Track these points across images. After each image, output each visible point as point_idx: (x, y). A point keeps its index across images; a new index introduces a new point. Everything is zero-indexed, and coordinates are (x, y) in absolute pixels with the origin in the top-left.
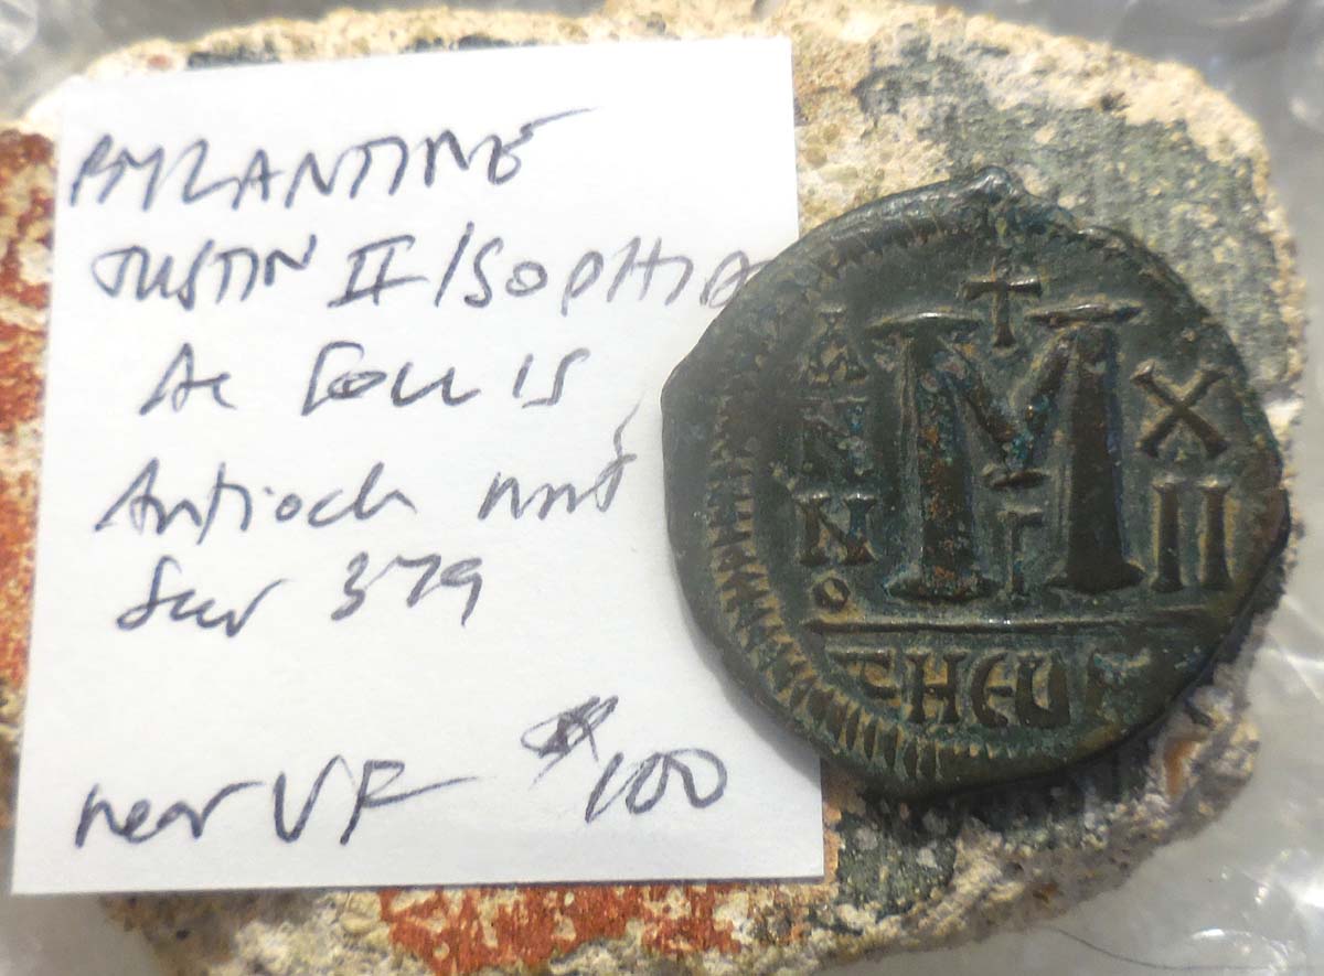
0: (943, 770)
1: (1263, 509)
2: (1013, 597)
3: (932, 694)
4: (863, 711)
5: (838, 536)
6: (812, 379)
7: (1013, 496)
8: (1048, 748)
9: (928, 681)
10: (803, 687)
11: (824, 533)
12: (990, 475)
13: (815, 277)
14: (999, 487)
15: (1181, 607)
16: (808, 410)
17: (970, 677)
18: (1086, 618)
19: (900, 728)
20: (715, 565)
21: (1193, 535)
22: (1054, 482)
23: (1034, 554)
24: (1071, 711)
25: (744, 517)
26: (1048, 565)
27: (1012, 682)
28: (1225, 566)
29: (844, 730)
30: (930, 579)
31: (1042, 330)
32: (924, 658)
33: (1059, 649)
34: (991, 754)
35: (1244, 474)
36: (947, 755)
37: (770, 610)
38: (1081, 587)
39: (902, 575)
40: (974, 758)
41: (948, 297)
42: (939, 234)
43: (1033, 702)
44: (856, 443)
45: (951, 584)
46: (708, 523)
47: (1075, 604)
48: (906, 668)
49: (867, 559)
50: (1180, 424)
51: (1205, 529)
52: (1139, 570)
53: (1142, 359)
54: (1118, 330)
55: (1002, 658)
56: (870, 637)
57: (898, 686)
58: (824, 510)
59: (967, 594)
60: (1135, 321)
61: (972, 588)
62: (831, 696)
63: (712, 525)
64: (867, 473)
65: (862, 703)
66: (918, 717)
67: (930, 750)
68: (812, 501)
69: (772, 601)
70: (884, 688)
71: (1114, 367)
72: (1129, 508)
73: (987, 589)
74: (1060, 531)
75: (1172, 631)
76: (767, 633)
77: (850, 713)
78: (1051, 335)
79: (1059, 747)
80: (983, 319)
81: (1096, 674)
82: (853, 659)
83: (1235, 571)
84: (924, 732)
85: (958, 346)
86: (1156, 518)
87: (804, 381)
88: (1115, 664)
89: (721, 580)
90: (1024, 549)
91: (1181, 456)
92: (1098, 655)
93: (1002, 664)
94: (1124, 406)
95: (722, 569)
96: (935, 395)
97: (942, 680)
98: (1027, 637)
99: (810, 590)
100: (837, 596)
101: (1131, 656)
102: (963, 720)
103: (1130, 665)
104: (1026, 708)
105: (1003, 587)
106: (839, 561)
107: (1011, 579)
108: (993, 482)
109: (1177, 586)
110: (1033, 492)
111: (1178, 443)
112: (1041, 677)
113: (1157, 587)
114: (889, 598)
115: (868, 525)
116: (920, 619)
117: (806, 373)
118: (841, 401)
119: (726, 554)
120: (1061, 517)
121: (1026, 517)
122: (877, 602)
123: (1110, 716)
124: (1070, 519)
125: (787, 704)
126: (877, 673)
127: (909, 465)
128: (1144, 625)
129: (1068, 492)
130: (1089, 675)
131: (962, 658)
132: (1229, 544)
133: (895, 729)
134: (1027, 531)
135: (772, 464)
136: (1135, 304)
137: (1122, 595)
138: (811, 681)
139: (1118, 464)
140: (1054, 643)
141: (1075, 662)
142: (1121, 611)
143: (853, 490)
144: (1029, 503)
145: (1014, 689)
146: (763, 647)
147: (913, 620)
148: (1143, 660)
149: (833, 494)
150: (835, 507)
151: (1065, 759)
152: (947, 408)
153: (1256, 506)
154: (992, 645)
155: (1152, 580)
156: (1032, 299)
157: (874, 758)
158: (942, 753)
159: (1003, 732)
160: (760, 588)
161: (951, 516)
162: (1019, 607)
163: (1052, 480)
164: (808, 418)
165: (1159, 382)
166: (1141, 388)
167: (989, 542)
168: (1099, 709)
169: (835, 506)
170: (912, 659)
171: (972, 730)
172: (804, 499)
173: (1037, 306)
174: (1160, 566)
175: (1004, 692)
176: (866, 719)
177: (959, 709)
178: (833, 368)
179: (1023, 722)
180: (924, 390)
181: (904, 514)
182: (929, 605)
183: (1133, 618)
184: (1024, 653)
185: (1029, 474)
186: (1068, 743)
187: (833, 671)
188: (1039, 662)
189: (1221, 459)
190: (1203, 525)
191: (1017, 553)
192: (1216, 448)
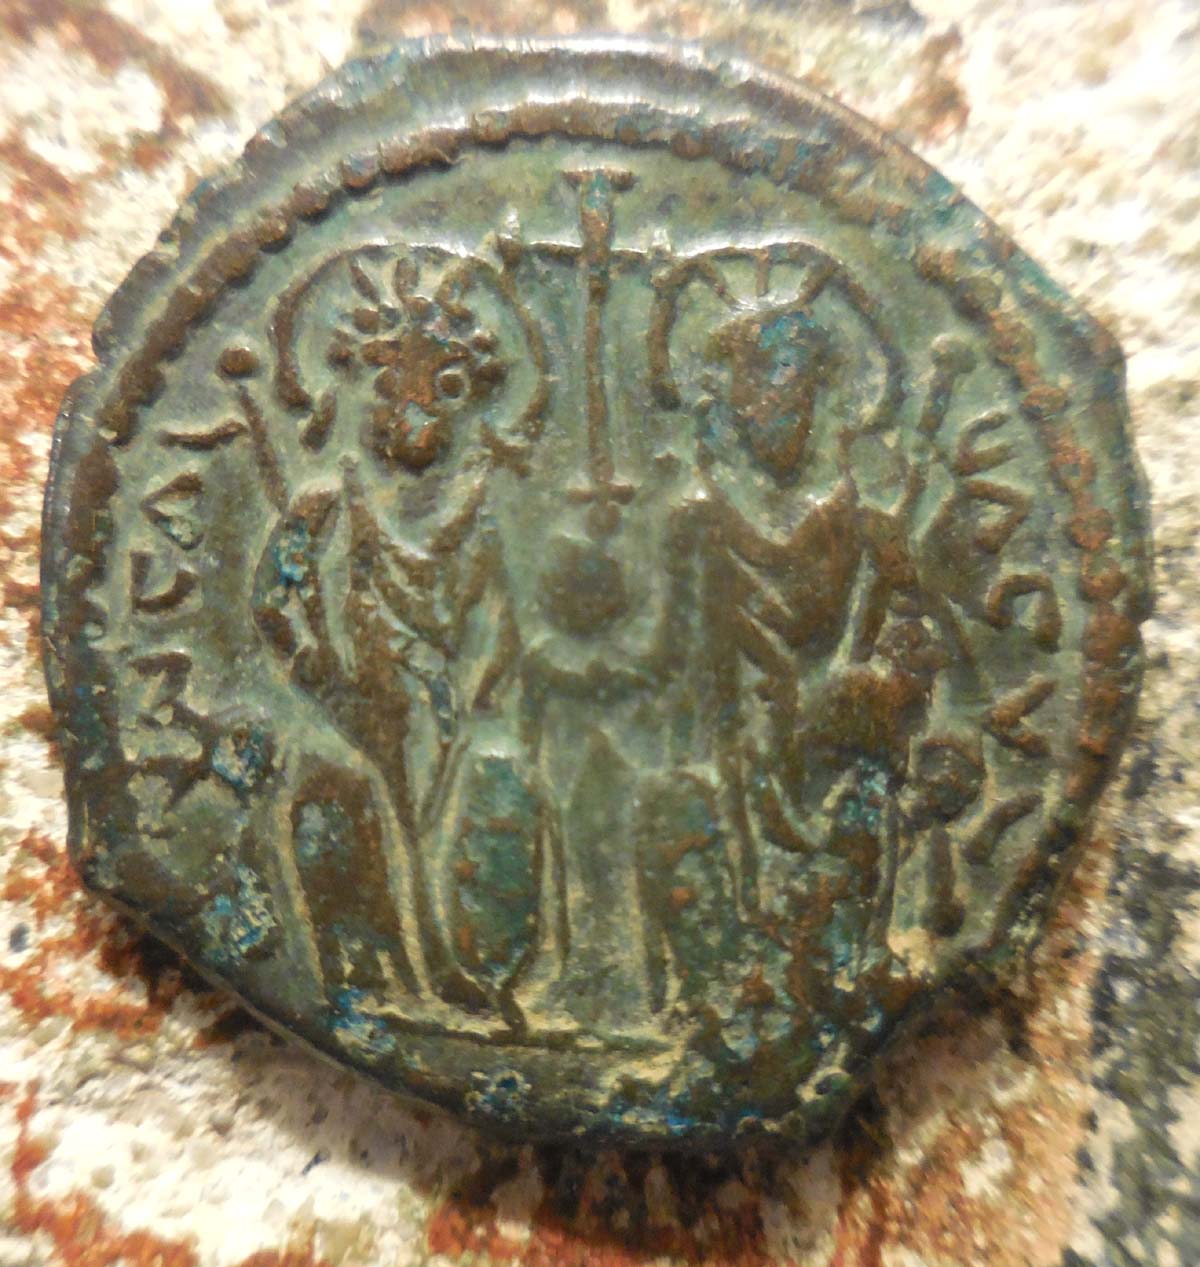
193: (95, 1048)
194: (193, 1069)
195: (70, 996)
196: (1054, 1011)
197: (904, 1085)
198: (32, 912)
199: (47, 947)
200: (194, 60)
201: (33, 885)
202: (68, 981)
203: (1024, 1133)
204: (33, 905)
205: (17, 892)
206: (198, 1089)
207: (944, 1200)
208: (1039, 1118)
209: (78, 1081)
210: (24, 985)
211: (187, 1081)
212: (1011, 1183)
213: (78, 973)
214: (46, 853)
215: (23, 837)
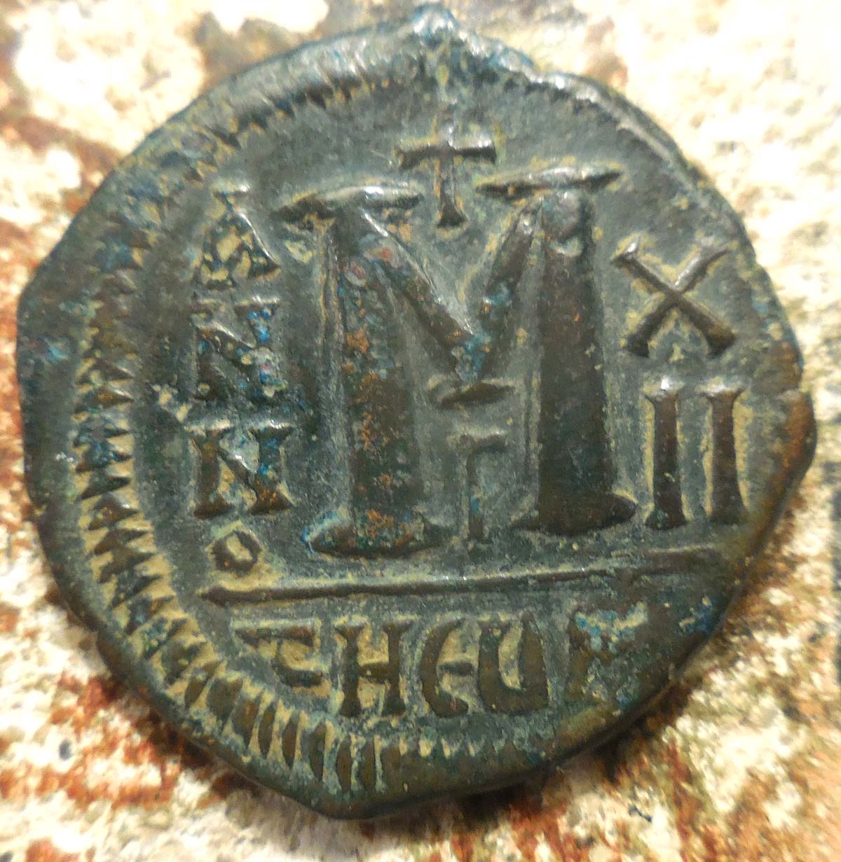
0: (385, 777)
1: (782, 417)
2: (471, 546)
3: (367, 677)
4: (281, 702)
5: (243, 477)
6: (207, 276)
7: (466, 415)
8: (521, 740)
9: (363, 660)
10: (201, 677)
11: (226, 473)
12: (436, 390)
13: (208, 148)
14: (448, 404)
15: (686, 548)
16: (203, 315)
17: (418, 652)
18: (565, 569)
19: (329, 724)
20: (84, 521)
21: (696, 454)
22: (519, 395)
23: (496, 488)
24: (549, 690)
25: (121, 458)
26: (514, 501)
27: (472, 657)
28: (738, 493)
29: (256, 731)
30: (363, 526)
31: (496, 204)
32: (359, 629)
33: (531, 609)
34: (447, 752)
35: (756, 375)
36: (390, 754)
37: (157, 578)
38: (556, 529)
39: (327, 523)
40: (427, 759)
41: (378, 167)
42: (365, 88)
43: (499, 681)
44: (264, 356)
45: (390, 532)
46: (74, 467)
47: (551, 550)
48: (336, 645)
49: (281, 505)
50: (675, 314)
51: (711, 446)
52: (630, 502)
53: (624, 234)
54: (593, 199)
55: (459, 624)
56: (288, 606)
57: (325, 668)
58: (224, 444)
59: (412, 544)
60: (614, 187)
61: (418, 537)
62: (237, 686)
63: (80, 470)
64: (279, 394)
65: (279, 692)
66: (352, 709)
67: (367, 750)
68: (208, 432)
69: (159, 566)
70: (306, 673)
71: (588, 247)
72: (614, 423)
73: (435, 537)
74: (528, 456)
75: (674, 579)
76: (153, 608)
77: (263, 708)
78: (511, 209)
79: (535, 739)
80: (423, 192)
81: (578, 640)
82: (262, 636)
83: (751, 497)
84: (360, 728)
85: (392, 227)
86: (649, 435)
87: (196, 279)
88: (603, 626)
89: (92, 540)
90: (482, 482)
91: (677, 356)
92: (581, 616)
93: (459, 632)
94: (603, 295)
95: (93, 527)
96: (362, 290)
97: (382, 657)
98: (489, 596)
99: (208, 549)
100: (242, 554)
101: (624, 615)
102: (412, 708)
103: (621, 625)
104: (490, 689)
105: (457, 533)
106: (246, 508)
107: (466, 522)
108: (440, 398)
109: (676, 520)
110: (491, 409)
111: (673, 338)
112: (508, 648)
113: (652, 523)
114: (312, 554)
115: (283, 461)
116: (351, 579)
117: (198, 270)
118: (245, 303)
119: (98, 507)
120: (528, 440)
121: (484, 441)
122: (296, 560)
123: (599, 693)
124: (540, 440)
125: (181, 701)
126: (299, 654)
127: (334, 381)
128: (636, 576)
129: (537, 407)
130: (571, 641)
131: (407, 627)
132: (741, 464)
133: (322, 726)
134: (485, 459)
135: (157, 388)
136: (613, 165)
137: (609, 535)
138: (210, 669)
139: (598, 367)
140: (525, 601)
141: (552, 624)
142: (608, 556)
143: (264, 416)
144: (488, 422)
145: (475, 663)
146: (148, 626)
147: (344, 581)
148: (638, 618)
149: (237, 421)
150: (240, 439)
151: (543, 754)
152: (379, 305)
153: (771, 413)
154: (443, 608)
155: (646, 515)
156: (484, 165)
157: (296, 765)
158: (384, 753)
159: (463, 721)
160: (143, 550)
161: (388, 445)
162: (477, 557)
163: (516, 391)
164: (202, 326)
165: (647, 262)
166: (624, 270)
167: (438, 476)
168: (585, 685)
169: (240, 437)
170: (342, 631)
171: (422, 721)
172: (199, 429)
173: (491, 173)
174: (655, 496)
175: (461, 670)
176: (284, 715)
177: (405, 695)
178: (232, 262)
179: (488, 708)
180: (350, 285)
181: (328, 445)
182: (363, 561)
183: (625, 565)
184: (486, 618)
185: (485, 385)
186: (546, 733)
187: (241, 654)
188: (506, 628)
189: (728, 356)
190: (707, 441)
191: (475, 488)
192: (720, 344)
193: (129, 819)
194: (199, 825)
195: (106, 786)
196: (811, 681)
197: (711, 754)
198: (71, 730)
199: (85, 754)
200: (94, 134)
201: (69, 712)
202: (104, 775)
203: (805, 774)
204: (72, 724)
205: (58, 718)
206: (206, 838)
207: (756, 833)
208: (815, 762)
209: (121, 844)
210: (74, 780)
211: (199, 834)
212: (804, 813)
213: (110, 768)
214: (74, 687)
215: (58, 678)
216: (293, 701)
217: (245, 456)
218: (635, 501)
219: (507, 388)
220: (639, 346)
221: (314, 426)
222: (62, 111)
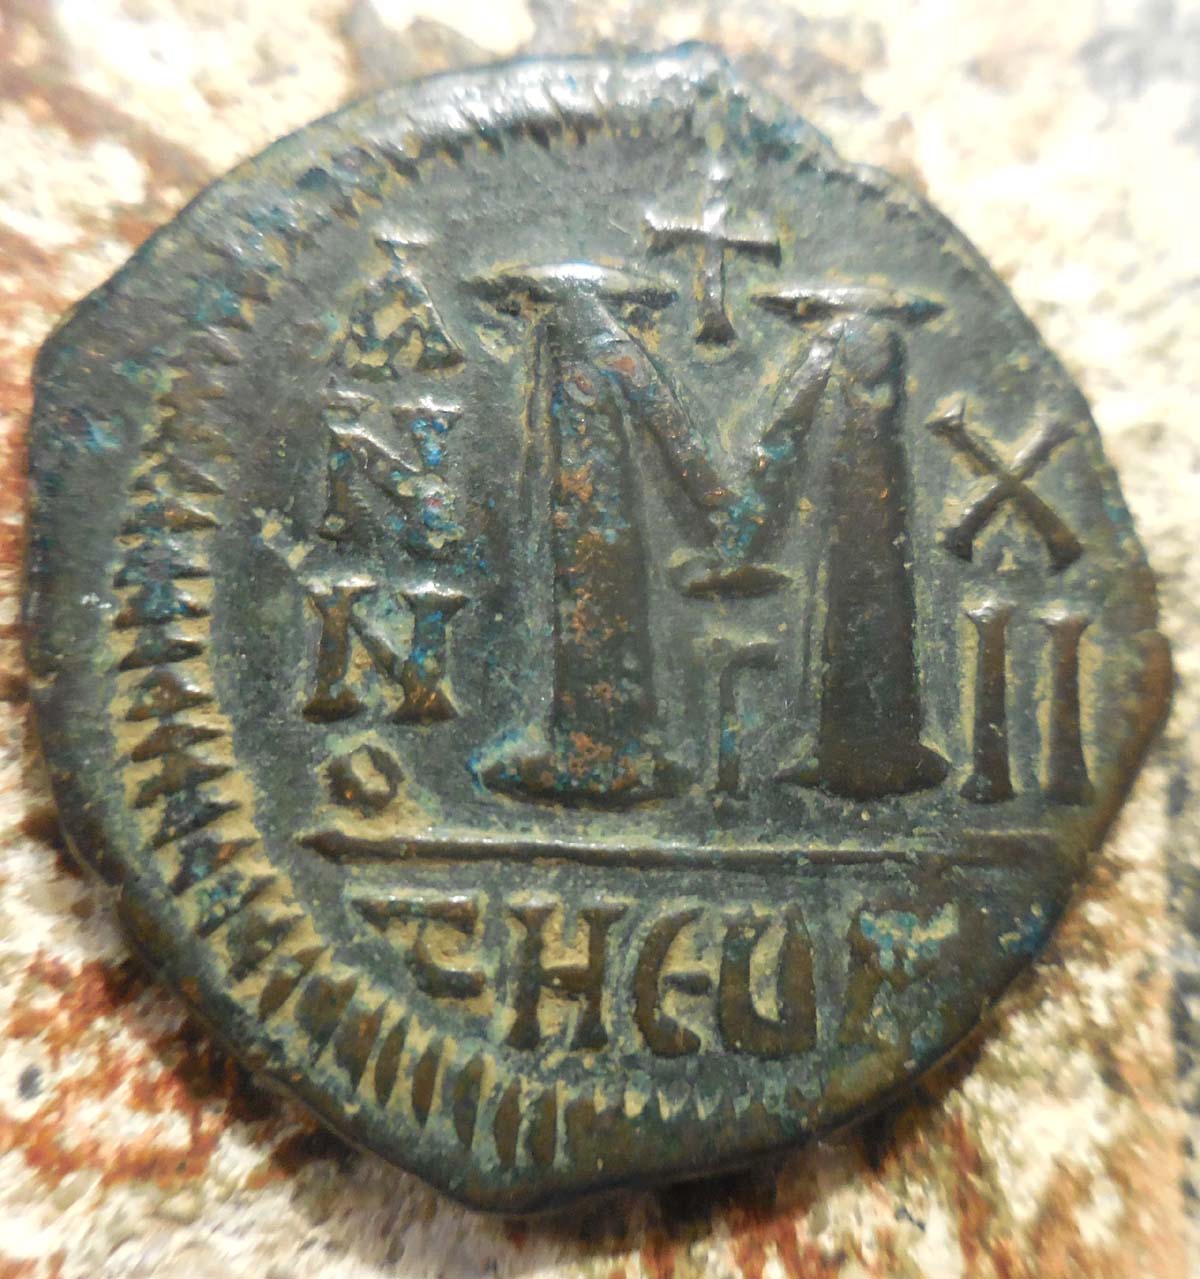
0: (571, 1147)
1: (1139, 664)
2: (719, 801)
3: (555, 988)
4: (414, 1020)
5: (385, 665)
6: (354, 357)
7: (722, 610)
8: (774, 1098)
9: (550, 961)
10: (290, 971)
11: (358, 655)
12: (683, 569)
13: (371, 171)
14: (698, 593)
15: (1012, 832)
16: (343, 414)
17: (633, 953)
18: (847, 846)
19: (489, 1058)
20: (120, 706)
21: (1028, 703)
22: (797, 591)
23: (758, 719)
24: (819, 1024)
25: (192, 612)
26: (782, 743)
27: (710, 966)
28: (1082, 763)
29: (372, 1063)
30: (565, 757)
31: (777, 324)
32: (546, 912)
33: (800, 902)
34: (666, 1111)
35: (1107, 604)
36: (580, 1111)
37: (232, 807)
38: (841, 788)
39: (509, 748)
40: (635, 1122)
41: (615, 242)
42: (607, 133)
43: (748, 1008)
44: (432, 489)
45: (606, 770)
46: (111, 617)
47: (831, 817)
48: (507, 934)
49: (441, 712)
50: (1008, 507)
51: (1049, 693)
52: (942, 759)
53: (945, 391)
54: (908, 337)
55: (692, 917)
56: (438, 871)
57: (490, 970)
58: (360, 611)
59: (635, 789)
60: (934, 326)
61: (645, 781)
62: (349, 989)
63: (121, 624)
64: (452, 545)
65: (412, 1002)
66: (525, 1036)
67: (545, 1103)
68: (337, 590)
69: (238, 788)
70: (460, 976)
71: (899, 399)
72: (925, 646)
73: (669, 783)
74: (806, 681)
75: (996, 874)
76: (222, 855)
77: (386, 1027)
78: (797, 333)
79: (794, 1097)
80: (679, 290)
81: (862, 953)
82: (400, 913)
83: (1098, 770)
84: (536, 1067)
85: (633, 330)
86: (969, 668)
87: (337, 360)
88: (896, 934)
89: (130, 738)
90: (740, 708)
91: (1008, 565)
92: (867, 917)
93: (692, 929)
94: (915, 469)
95: (135, 716)
96: (588, 411)
97: (576, 958)
98: (741, 878)
99: (319, 770)
100: (375, 784)
101: (926, 920)
102: (616, 1040)
103: (921, 936)
104: (735, 1017)
105: (699, 780)
106: (385, 712)
107: (715, 765)
108: (687, 583)
109: (1003, 792)
110: (759, 607)
111: (1003, 541)
112: (763, 957)
113: (969, 792)
114: (481, 793)
115: (448, 645)
116: (538, 837)
117: (340, 347)
118: (407, 405)
119: (146, 685)
120: (807, 657)
121: (747, 650)
122: (454, 800)
123: (887, 1034)
124: (825, 658)
125: (252, 1008)
126: (451, 946)
127: (535, 537)
128: (947, 864)
129: (823, 608)
130: (852, 954)
131: (618, 915)
132: (1087, 724)
133: (477, 1062)
134: (745, 675)
135: (259, 513)
136: (935, 297)
137: (911, 804)
138: (307, 959)
139: (907, 566)
140: (790, 890)
141: (827, 927)
142: (909, 834)
143: (424, 576)
144: (751, 625)
145: (715, 978)
146: (211, 883)
147: (527, 839)
148: (944, 927)
149: (383, 580)
150: (386, 606)
151: (804, 1121)
152: (610, 437)
153: (1128, 658)
154: (675, 892)
155: (962, 780)
156: (764, 268)
157: (433, 1122)
158: (571, 1109)
159: (691, 1065)
160: (215, 760)
161: (612, 638)
162: (726, 818)
163: (794, 586)
164: (339, 430)
165: (974, 433)
166: (945, 440)
167: (678, 693)
168: (868, 1021)
169: (385, 602)
170: (519, 915)
171: (631, 1061)
172: (320, 585)
173: (772, 280)
174: (976, 755)
175: (693, 986)
176: (418, 1040)
177: (607, 1018)
178: (394, 344)
179: (729, 1048)
180: (570, 399)
181: (519, 629)
182: (559, 810)
183: (930, 849)
184: (734, 910)
185: (754, 570)
186: (811, 1088)
187: (357, 939)
188: (762, 927)
189: (1073, 574)
190: (1044, 685)
191: (729, 718)
192: (1065, 555)
193: (130, 1202)
194: (245, 1216)
195: (96, 1146)
196: (1136, 1036)
197: (1006, 1132)
198: (46, 1048)
199: (64, 1090)
201: (44, 1018)
202: (92, 1127)
203: (1129, 1169)
204: (47, 1040)
205: (24, 1028)
206: (253, 1239)
207: (1063, 1251)
208: (1138, 1150)
209: (110, 1247)
210: (40, 1137)
211: (241, 1232)
212: (1125, 1226)
213: (105, 1116)
214: (58, 978)
215: (29, 962)
216: (436, 1020)
217: (393, 633)
218: (948, 758)
219: (782, 579)
220: (960, 544)
221: (499, 600)
222: (126, 89)
